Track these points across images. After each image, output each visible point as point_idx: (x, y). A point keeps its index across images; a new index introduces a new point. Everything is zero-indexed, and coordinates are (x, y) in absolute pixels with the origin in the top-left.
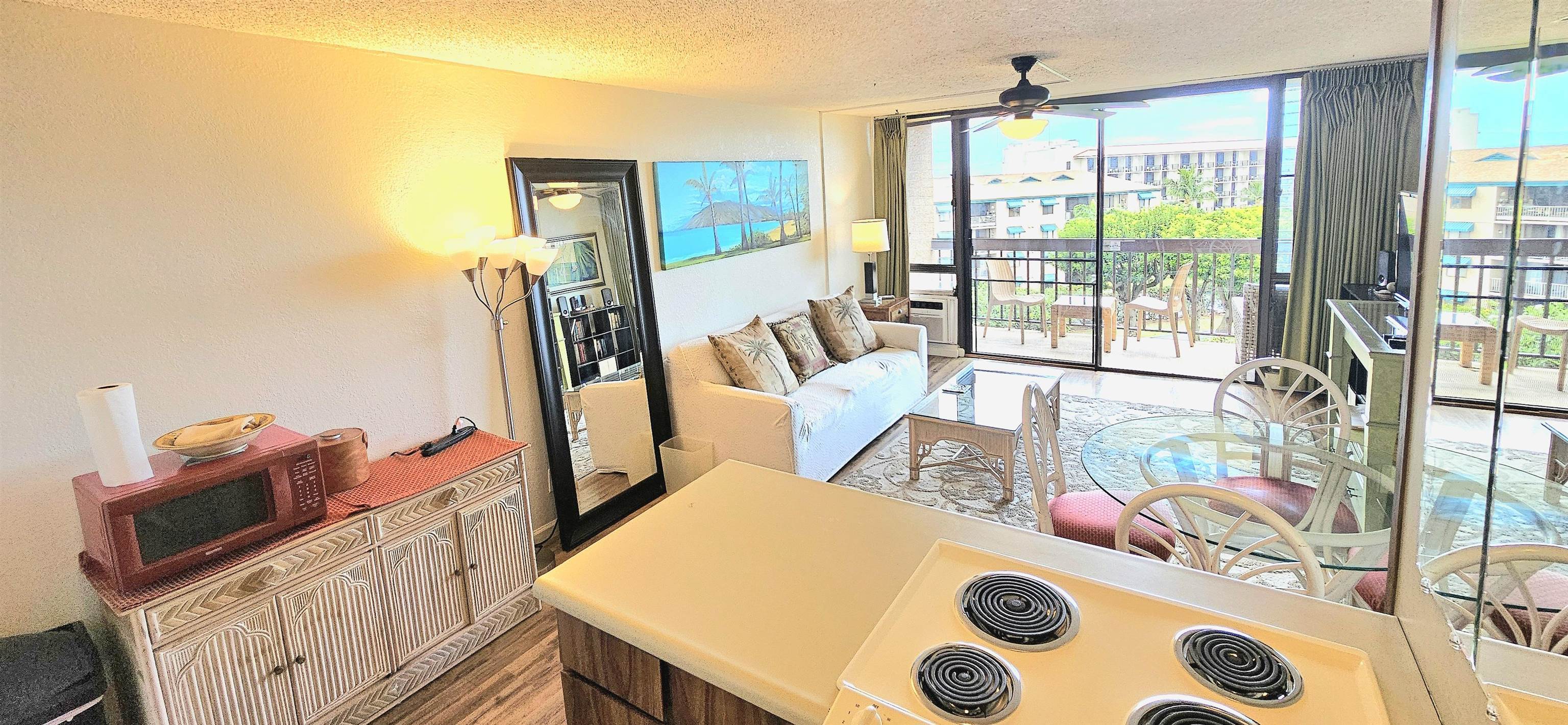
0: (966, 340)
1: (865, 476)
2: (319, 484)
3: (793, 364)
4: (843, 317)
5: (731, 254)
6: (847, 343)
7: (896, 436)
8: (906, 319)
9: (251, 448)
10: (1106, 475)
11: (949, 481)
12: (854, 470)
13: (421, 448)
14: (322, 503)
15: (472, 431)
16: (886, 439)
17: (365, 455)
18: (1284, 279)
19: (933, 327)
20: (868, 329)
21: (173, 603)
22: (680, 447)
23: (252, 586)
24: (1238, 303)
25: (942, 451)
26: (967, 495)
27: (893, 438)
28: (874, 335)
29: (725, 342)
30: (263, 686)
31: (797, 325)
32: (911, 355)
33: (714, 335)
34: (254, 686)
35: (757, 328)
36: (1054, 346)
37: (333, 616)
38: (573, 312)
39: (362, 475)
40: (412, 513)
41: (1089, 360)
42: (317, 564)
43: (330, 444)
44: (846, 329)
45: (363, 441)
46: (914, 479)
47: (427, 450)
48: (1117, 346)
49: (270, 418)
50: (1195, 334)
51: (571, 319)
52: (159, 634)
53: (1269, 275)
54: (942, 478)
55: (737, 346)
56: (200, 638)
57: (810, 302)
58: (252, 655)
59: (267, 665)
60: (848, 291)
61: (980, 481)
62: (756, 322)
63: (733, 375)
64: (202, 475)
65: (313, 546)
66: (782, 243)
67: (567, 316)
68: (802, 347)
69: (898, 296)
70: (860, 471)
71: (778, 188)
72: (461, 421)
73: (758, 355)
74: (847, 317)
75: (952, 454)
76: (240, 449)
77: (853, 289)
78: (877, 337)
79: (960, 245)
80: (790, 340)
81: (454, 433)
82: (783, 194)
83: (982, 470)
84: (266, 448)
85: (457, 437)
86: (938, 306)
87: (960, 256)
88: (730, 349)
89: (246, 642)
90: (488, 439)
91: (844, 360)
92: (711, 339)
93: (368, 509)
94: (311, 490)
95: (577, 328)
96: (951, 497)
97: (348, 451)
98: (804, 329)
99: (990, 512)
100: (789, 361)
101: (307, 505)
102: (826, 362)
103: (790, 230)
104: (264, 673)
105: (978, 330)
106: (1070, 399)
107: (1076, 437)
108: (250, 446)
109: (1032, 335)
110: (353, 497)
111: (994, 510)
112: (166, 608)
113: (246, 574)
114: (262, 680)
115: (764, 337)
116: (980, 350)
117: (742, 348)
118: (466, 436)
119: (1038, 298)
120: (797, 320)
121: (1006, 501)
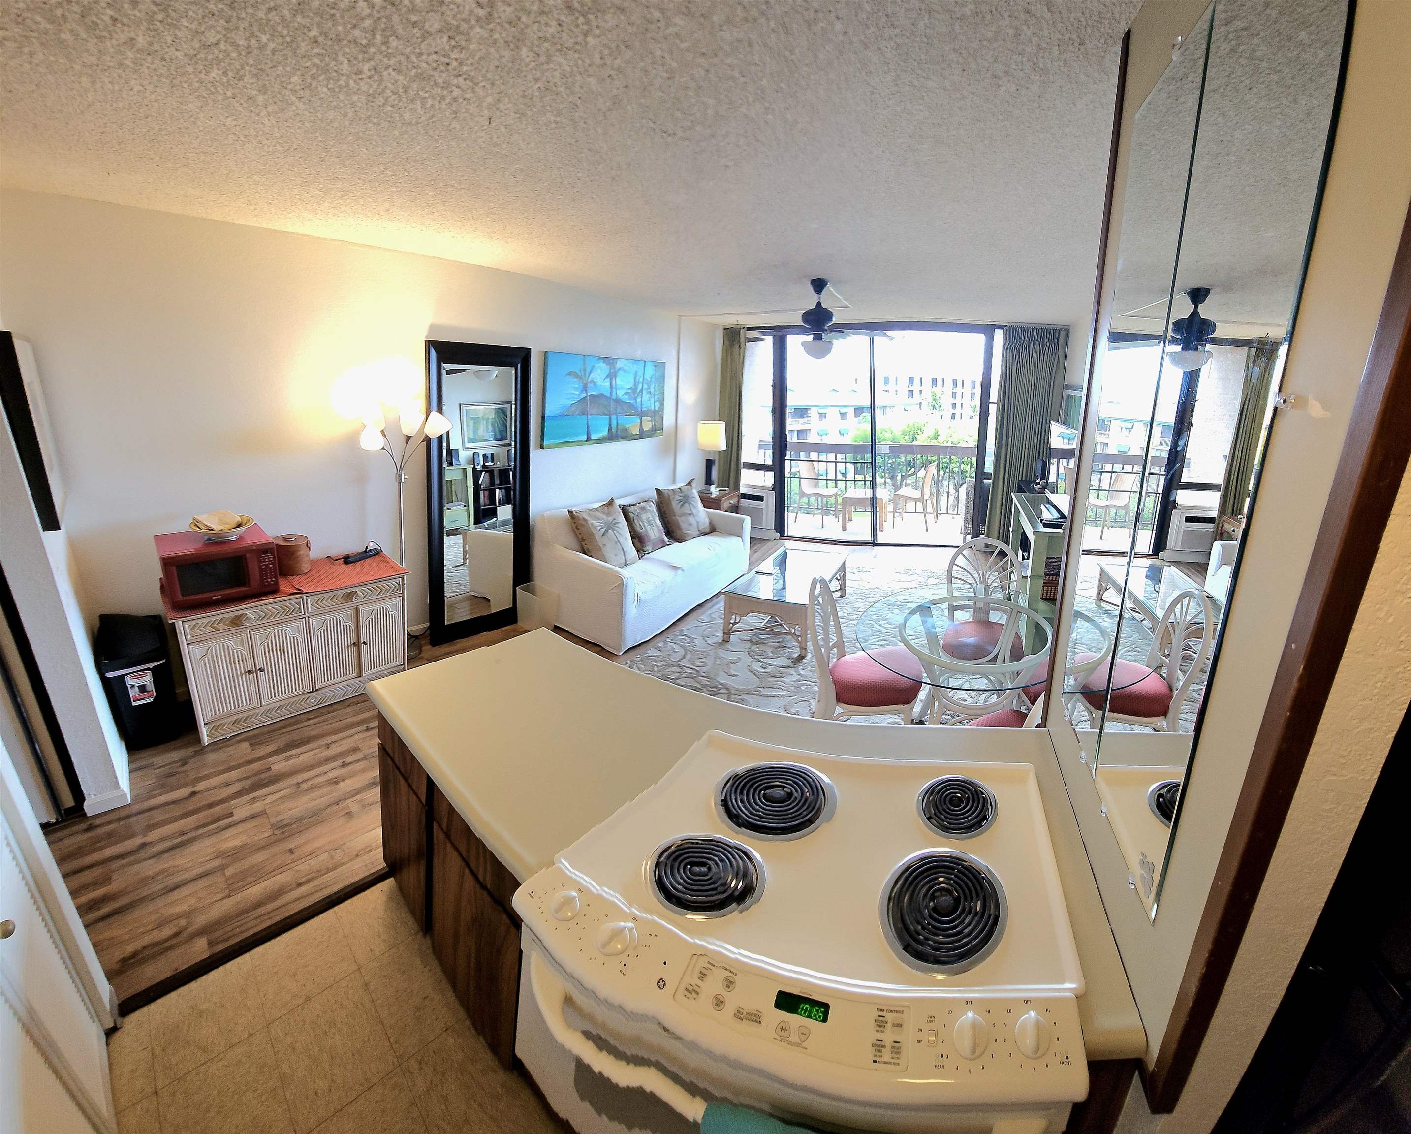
0: (780, 526)
1: (685, 635)
2: (275, 570)
3: (636, 541)
4: (682, 505)
5: (599, 441)
6: (683, 526)
7: (716, 604)
8: (735, 509)
9: (241, 538)
10: (880, 628)
11: (756, 643)
12: (676, 630)
13: (343, 558)
14: (276, 583)
15: (378, 553)
16: (709, 605)
17: (308, 555)
18: (988, 476)
19: (756, 516)
20: (702, 514)
21: (196, 622)
22: (532, 591)
23: (236, 622)
24: (963, 491)
25: (754, 620)
26: (771, 655)
27: (714, 605)
28: (707, 521)
29: (581, 517)
30: (242, 678)
31: (643, 509)
32: (735, 540)
33: (573, 509)
34: (238, 678)
35: (610, 508)
36: (844, 529)
37: (280, 650)
38: (484, 466)
39: (305, 567)
40: (329, 601)
41: (869, 538)
42: (272, 619)
43: (289, 544)
44: (684, 515)
45: (307, 546)
46: (726, 641)
47: (347, 560)
48: (887, 525)
49: (251, 520)
50: (937, 514)
51: (481, 471)
52: (189, 637)
53: (981, 474)
54: (751, 641)
55: (591, 521)
56: (210, 643)
57: (657, 490)
58: (237, 660)
59: (245, 670)
60: (689, 484)
61: (782, 642)
62: (611, 503)
63: (583, 543)
64: (213, 550)
65: (270, 607)
66: (641, 435)
67: (479, 468)
68: (645, 528)
69: (731, 488)
70: (682, 631)
71: (640, 387)
72: (371, 544)
73: (606, 531)
74: (687, 504)
75: (762, 621)
76: (233, 538)
77: (694, 481)
78: (711, 523)
79: (777, 449)
80: (636, 521)
81: (365, 551)
82: (644, 392)
83: (784, 634)
84: (250, 541)
85: (366, 555)
86: (760, 498)
87: (777, 457)
88: (583, 523)
89: (233, 652)
90: (386, 561)
91: (680, 541)
92: (570, 512)
93: (302, 593)
94: (271, 573)
95: (483, 478)
96: (756, 657)
97: (298, 551)
98: (649, 513)
99: (789, 667)
100: (632, 538)
101: (268, 582)
102: (663, 541)
103: (647, 426)
104: (243, 672)
105: (789, 517)
106: (855, 571)
107: (859, 600)
108: (240, 536)
109: (830, 520)
110: (296, 581)
111: (791, 665)
112: (194, 623)
113: (234, 614)
114: (242, 675)
115: (614, 516)
116: (790, 535)
117: (596, 524)
118: (373, 555)
119: (835, 490)
120: (643, 504)
121: (801, 657)
